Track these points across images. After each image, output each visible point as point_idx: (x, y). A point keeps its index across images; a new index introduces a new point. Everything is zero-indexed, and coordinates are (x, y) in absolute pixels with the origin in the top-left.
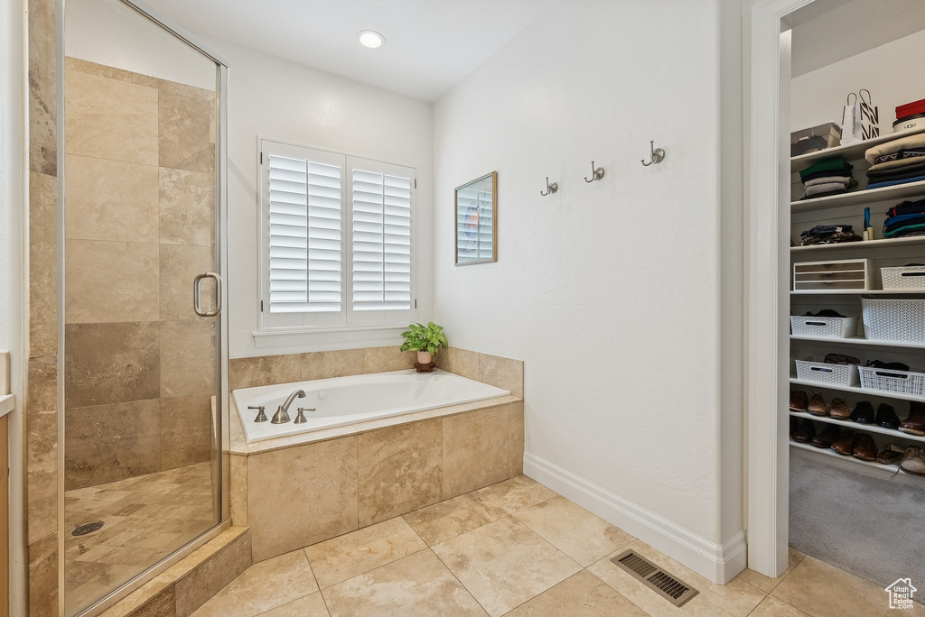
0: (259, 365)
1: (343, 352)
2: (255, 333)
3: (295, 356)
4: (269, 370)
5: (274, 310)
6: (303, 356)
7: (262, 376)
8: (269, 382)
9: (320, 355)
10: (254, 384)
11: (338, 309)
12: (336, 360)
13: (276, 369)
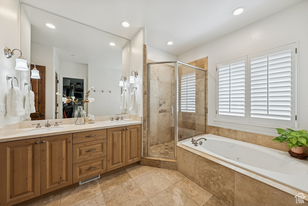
0: (216, 129)
1: (246, 133)
2: (215, 120)
3: (227, 129)
4: (218, 131)
5: (220, 113)
6: (229, 130)
7: (216, 132)
8: (218, 135)
9: (236, 131)
10: (214, 134)
11: (244, 115)
12: (242, 135)
13: (220, 132)
